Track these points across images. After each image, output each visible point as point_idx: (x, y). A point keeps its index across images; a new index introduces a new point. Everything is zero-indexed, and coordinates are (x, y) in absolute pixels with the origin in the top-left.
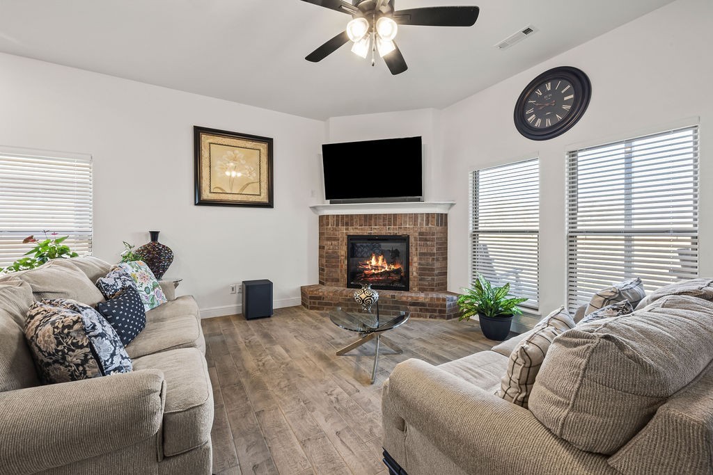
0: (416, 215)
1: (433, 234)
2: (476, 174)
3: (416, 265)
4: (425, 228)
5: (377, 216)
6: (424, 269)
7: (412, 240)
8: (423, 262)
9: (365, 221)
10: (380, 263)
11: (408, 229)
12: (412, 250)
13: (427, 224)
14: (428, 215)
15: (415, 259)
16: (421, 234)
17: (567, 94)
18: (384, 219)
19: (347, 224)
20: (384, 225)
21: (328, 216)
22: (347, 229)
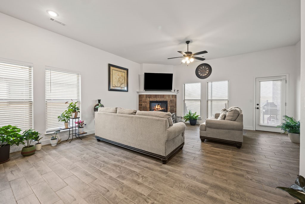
0: (169, 95)
1: (174, 101)
2: (184, 85)
3: (169, 109)
4: (172, 99)
5: (158, 95)
6: (172, 110)
7: (168, 102)
8: (171, 108)
9: (155, 96)
10: (159, 107)
11: (167, 99)
12: (168, 105)
13: (172, 98)
14: (172, 95)
15: (169, 108)
16: (171, 100)
17: (207, 70)
18: (161, 96)
19: (149, 98)
20: (161, 98)
21: (143, 95)
22: (150, 99)
